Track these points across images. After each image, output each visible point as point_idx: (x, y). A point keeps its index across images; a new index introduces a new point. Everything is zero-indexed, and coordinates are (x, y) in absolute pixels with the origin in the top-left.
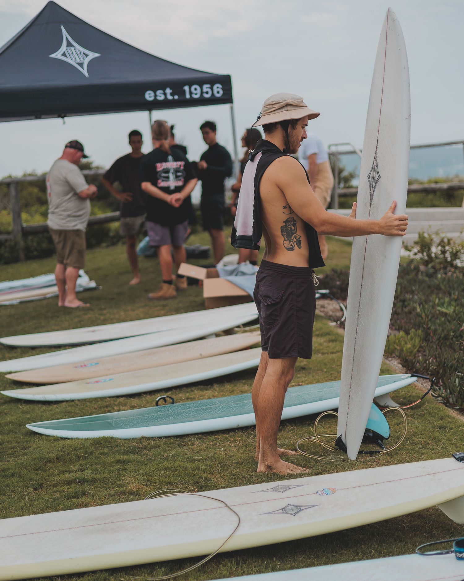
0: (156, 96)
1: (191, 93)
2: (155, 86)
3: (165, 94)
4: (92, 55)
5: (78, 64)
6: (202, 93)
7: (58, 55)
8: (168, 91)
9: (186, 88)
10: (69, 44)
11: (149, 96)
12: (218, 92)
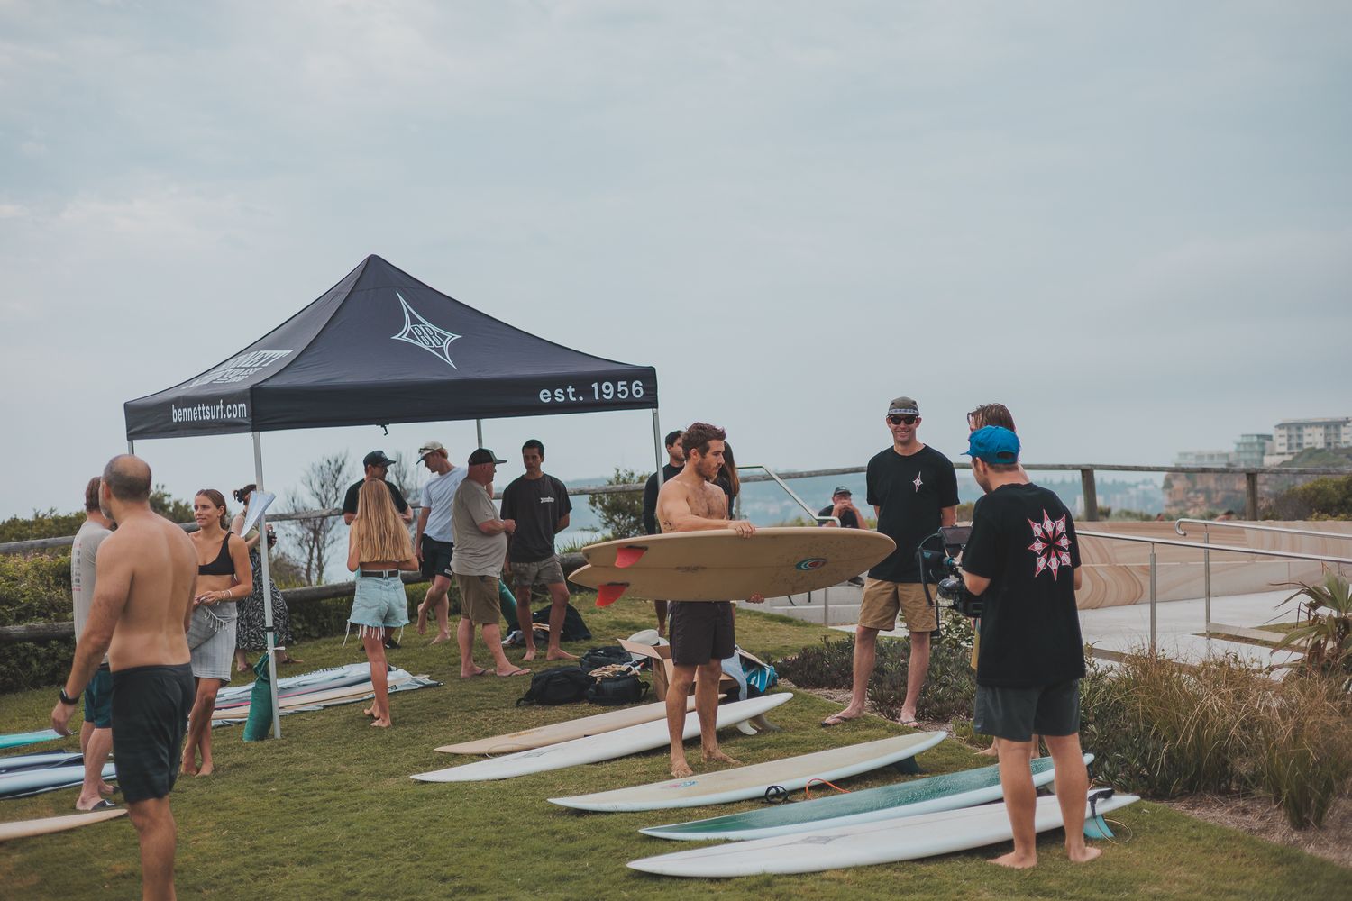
0: (553, 396)
1: (601, 392)
2: (553, 383)
3: (566, 394)
4: (451, 337)
5: (434, 349)
6: (616, 392)
7: (402, 336)
8: (570, 390)
9: (595, 385)
10: (414, 321)
11: (544, 396)
12: (638, 392)
